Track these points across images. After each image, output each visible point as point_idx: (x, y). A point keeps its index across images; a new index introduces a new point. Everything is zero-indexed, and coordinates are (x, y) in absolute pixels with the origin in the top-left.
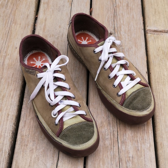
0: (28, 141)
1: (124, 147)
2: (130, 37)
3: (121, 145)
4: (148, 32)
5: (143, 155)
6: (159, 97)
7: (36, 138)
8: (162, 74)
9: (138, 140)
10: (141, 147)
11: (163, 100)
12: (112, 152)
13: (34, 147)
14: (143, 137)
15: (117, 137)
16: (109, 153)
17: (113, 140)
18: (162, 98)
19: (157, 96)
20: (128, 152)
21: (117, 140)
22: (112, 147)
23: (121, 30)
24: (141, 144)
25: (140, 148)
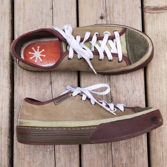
0: (25, 154)
1: (118, 154)
2: (125, 21)
3: (115, 153)
4: (146, 10)
5: (136, 162)
6: (155, 97)
7: (31, 150)
8: (159, 68)
9: (132, 146)
10: (134, 153)
11: (158, 100)
12: (106, 160)
13: (31, 160)
14: (136, 143)
15: (110, 145)
16: (103, 161)
17: (107, 148)
18: (158, 98)
19: (153, 95)
20: (121, 160)
21: (110, 147)
22: (106, 155)
23: (113, 11)
24: (134, 150)
25: (133, 155)
